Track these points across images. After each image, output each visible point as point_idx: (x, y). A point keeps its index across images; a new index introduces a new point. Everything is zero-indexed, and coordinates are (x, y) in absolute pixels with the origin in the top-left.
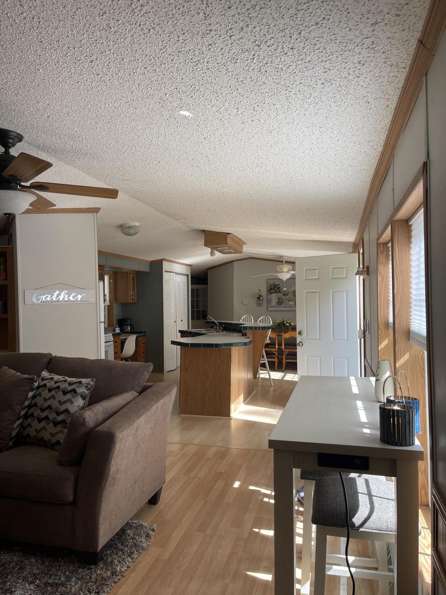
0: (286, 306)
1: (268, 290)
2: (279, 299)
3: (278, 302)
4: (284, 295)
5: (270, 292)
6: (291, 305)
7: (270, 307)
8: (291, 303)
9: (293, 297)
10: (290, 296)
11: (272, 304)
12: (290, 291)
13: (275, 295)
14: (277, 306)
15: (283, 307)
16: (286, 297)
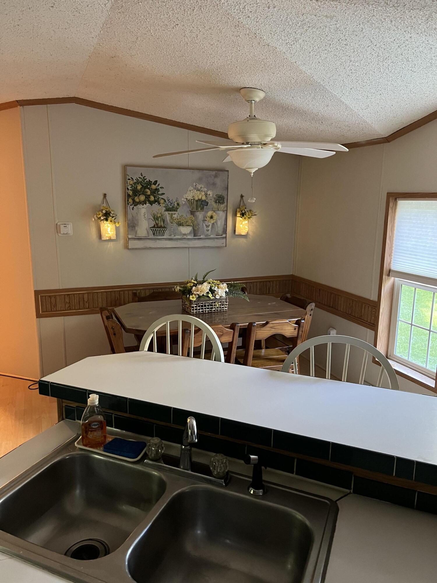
0: (172, 237)
1: (129, 196)
2: (156, 218)
3: (154, 227)
4: (167, 210)
5: (134, 200)
6: (185, 235)
7: (134, 239)
8: (186, 230)
9: (189, 216)
10: (182, 213)
11: (138, 232)
12: (182, 201)
13: (146, 208)
14: (152, 236)
15: (166, 239)
16: (174, 216)
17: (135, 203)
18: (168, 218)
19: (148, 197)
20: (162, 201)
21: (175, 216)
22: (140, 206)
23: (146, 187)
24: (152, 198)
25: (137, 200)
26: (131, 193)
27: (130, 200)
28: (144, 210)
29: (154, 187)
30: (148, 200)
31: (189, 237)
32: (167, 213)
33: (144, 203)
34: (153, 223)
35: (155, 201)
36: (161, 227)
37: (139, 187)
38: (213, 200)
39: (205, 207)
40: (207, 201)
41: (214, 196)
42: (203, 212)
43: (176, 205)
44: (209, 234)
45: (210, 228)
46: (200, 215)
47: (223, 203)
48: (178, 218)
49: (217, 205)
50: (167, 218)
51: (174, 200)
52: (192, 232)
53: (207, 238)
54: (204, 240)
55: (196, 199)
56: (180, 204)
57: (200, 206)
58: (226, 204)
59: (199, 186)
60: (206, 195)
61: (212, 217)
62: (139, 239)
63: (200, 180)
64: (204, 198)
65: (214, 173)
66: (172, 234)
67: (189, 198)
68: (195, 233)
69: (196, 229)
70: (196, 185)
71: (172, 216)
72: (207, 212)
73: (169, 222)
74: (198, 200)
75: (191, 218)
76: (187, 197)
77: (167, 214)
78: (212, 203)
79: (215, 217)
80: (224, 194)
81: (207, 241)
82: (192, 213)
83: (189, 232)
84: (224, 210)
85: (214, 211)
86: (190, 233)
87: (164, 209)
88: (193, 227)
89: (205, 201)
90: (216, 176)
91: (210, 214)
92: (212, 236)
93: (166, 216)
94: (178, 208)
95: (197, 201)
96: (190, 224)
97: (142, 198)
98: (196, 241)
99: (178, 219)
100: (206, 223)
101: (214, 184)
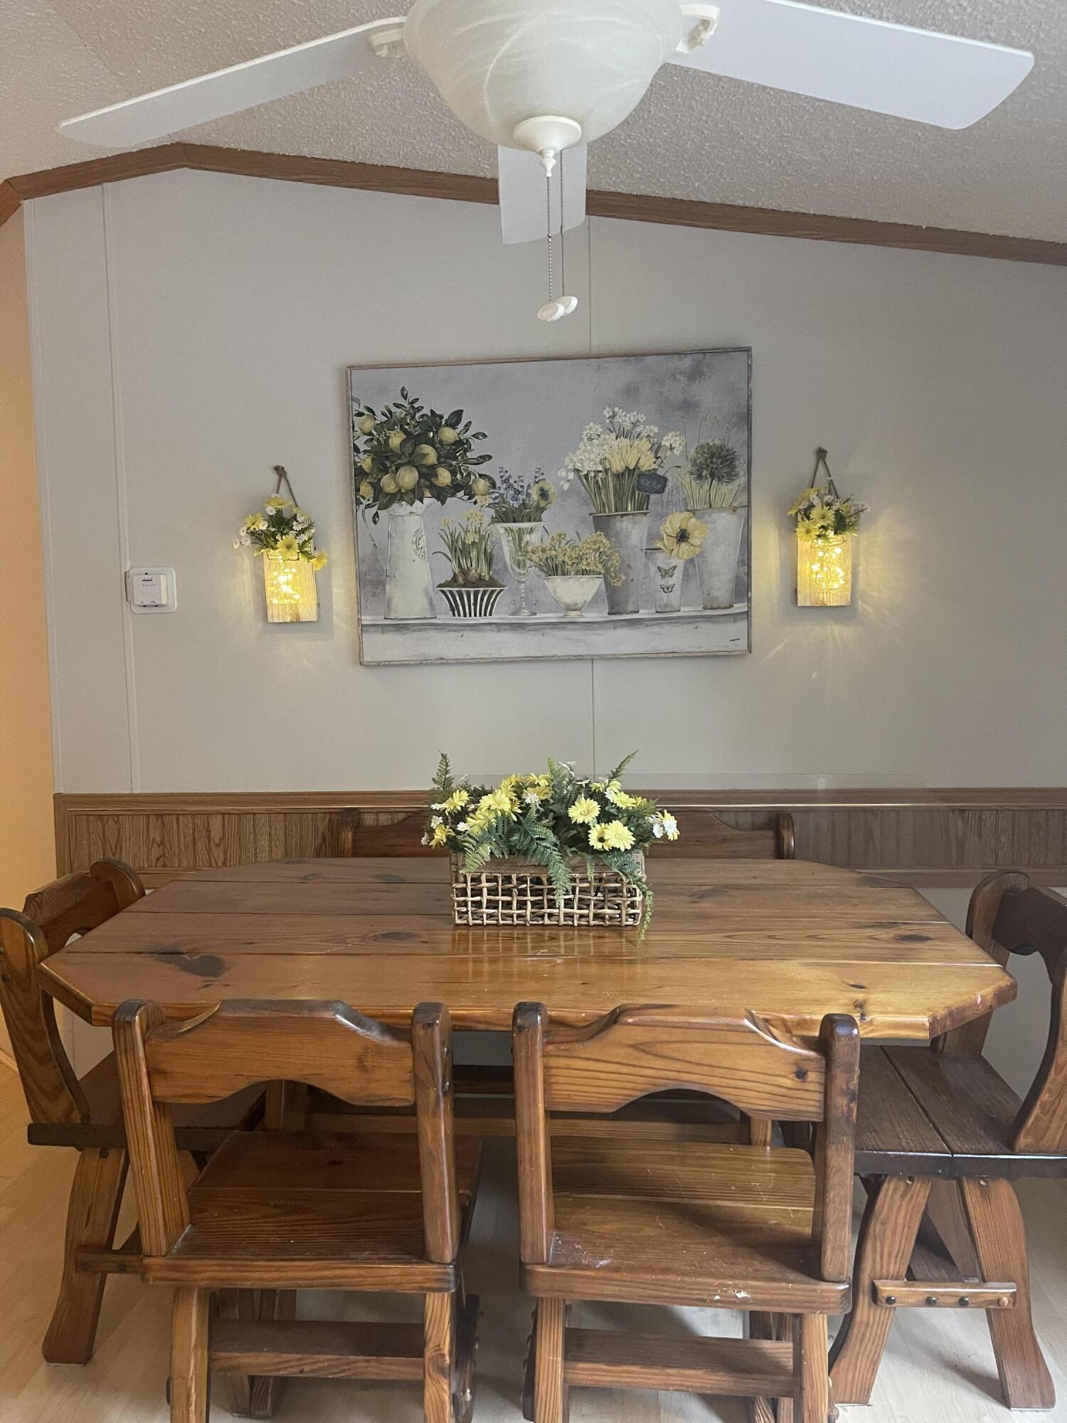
0: (524, 617)
1: (360, 473)
2: (459, 549)
3: (453, 582)
4: (504, 516)
5: (377, 488)
6: (569, 608)
7: (383, 628)
8: (576, 590)
9: (589, 535)
10: (561, 525)
11: (395, 603)
12: (561, 479)
13: (421, 515)
14: (446, 617)
15: (499, 627)
16: (527, 538)
17: (384, 499)
18: (507, 549)
19: (428, 474)
20: (481, 485)
21: (533, 539)
22: (400, 509)
23: (422, 439)
24: (444, 477)
25: (388, 484)
26: (366, 463)
27: (366, 489)
28: (414, 522)
29: (449, 435)
30: (427, 485)
31: (590, 616)
32: (500, 528)
33: (414, 495)
34: (448, 569)
35: (456, 487)
36: (480, 581)
37: (396, 440)
38: (689, 467)
39: (653, 497)
40: (661, 472)
41: (692, 452)
42: (645, 519)
43: (535, 495)
44: (676, 604)
45: (676, 579)
46: (634, 530)
47: (731, 476)
48: (547, 544)
49: (706, 487)
50: (501, 548)
51: (528, 480)
52: (604, 595)
53: (667, 618)
54: (656, 629)
55: (618, 467)
56: (552, 490)
57: (633, 494)
58: (742, 480)
59: (625, 419)
60: (657, 449)
61: (683, 537)
62: (402, 627)
63: (630, 394)
64: (647, 464)
65: (686, 363)
66: (521, 608)
67: (587, 467)
68: (615, 600)
69: (619, 584)
70: (613, 416)
71: (520, 540)
72: (662, 517)
73: (508, 560)
74: (623, 474)
75: (595, 543)
76: (579, 466)
77: (502, 531)
78: (680, 479)
79: (696, 539)
80: (735, 442)
81: (667, 629)
82: (601, 523)
83: (589, 598)
84: (735, 504)
85: (693, 512)
86: (595, 600)
87: (492, 512)
88: (605, 578)
89: (652, 475)
90: (695, 374)
91: (675, 522)
92: (686, 611)
93: (499, 541)
94: (543, 509)
95: (619, 476)
96: (592, 567)
98: (622, 633)
99: (543, 551)
100: (661, 559)
101: (688, 406)
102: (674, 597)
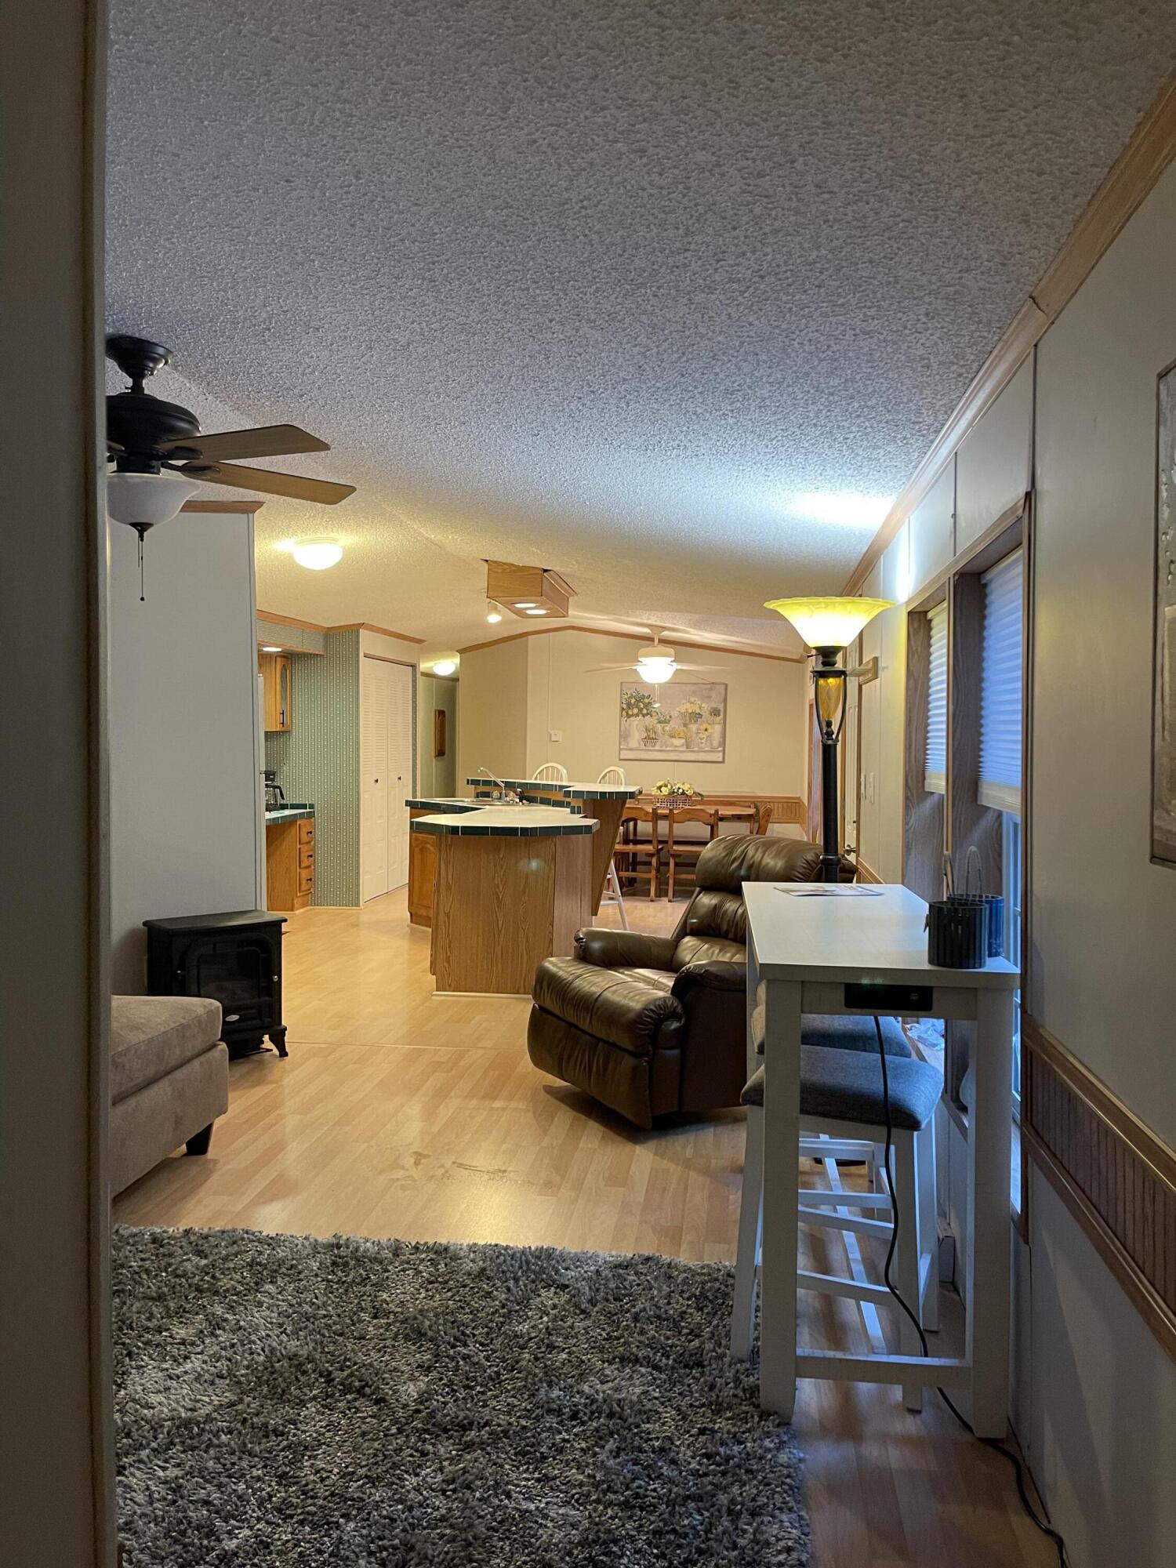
0: (664, 748)
1: (623, 709)
2: (648, 730)
3: (646, 738)
4: (659, 722)
5: (627, 713)
6: (676, 746)
7: (626, 749)
8: (678, 742)
9: (682, 728)
10: (675, 725)
11: (629, 743)
12: (675, 714)
13: (638, 720)
14: (643, 747)
15: (657, 751)
17: (628, 716)
18: (660, 730)
19: (641, 710)
20: (654, 714)
21: (667, 728)
22: (633, 718)
23: (640, 701)
24: (645, 711)
25: (630, 713)
26: (625, 706)
27: (624, 713)
28: (636, 722)
29: (647, 701)
30: (641, 713)
31: (681, 749)
32: (659, 725)
33: (637, 715)
34: (644, 735)
35: (648, 714)
36: (653, 738)
37: (633, 701)
38: (709, 712)
39: (699, 719)
40: (701, 713)
41: (710, 708)
42: (696, 725)
43: (668, 717)
44: (704, 747)
45: (704, 741)
46: (693, 727)
47: (719, 715)
49: (713, 718)
50: (658, 730)
51: (666, 713)
52: (685, 744)
53: (701, 751)
54: (698, 754)
55: (690, 711)
56: (673, 716)
57: (694, 718)
58: (721, 717)
59: (693, 699)
60: (700, 708)
61: (706, 730)
62: (631, 750)
63: (694, 692)
64: (698, 711)
65: (709, 686)
66: (663, 746)
67: (682, 711)
68: (688, 745)
69: (689, 741)
70: (689, 699)
71: (664, 728)
72: (701, 724)
73: (660, 733)
74: (691, 713)
75: (683, 730)
76: (680, 710)
78: (706, 715)
79: (709, 730)
80: (721, 707)
81: (701, 754)
82: (685, 725)
83: (681, 744)
84: (720, 722)
85: (710, 724)
86: (683, 745)
87: (657, 721)
88: (685, 739)
89: (699, 714)
90: (711, 689)
91: (705, 726)
92: (706, 749)
93: (658, 728)
94: (670, 721)
96: (682, 736)
97: (636, 711)
98: (689, 754)
99: (670, 731)
100: (701, 735)
101: (709, 697)
102: (703, 745)
